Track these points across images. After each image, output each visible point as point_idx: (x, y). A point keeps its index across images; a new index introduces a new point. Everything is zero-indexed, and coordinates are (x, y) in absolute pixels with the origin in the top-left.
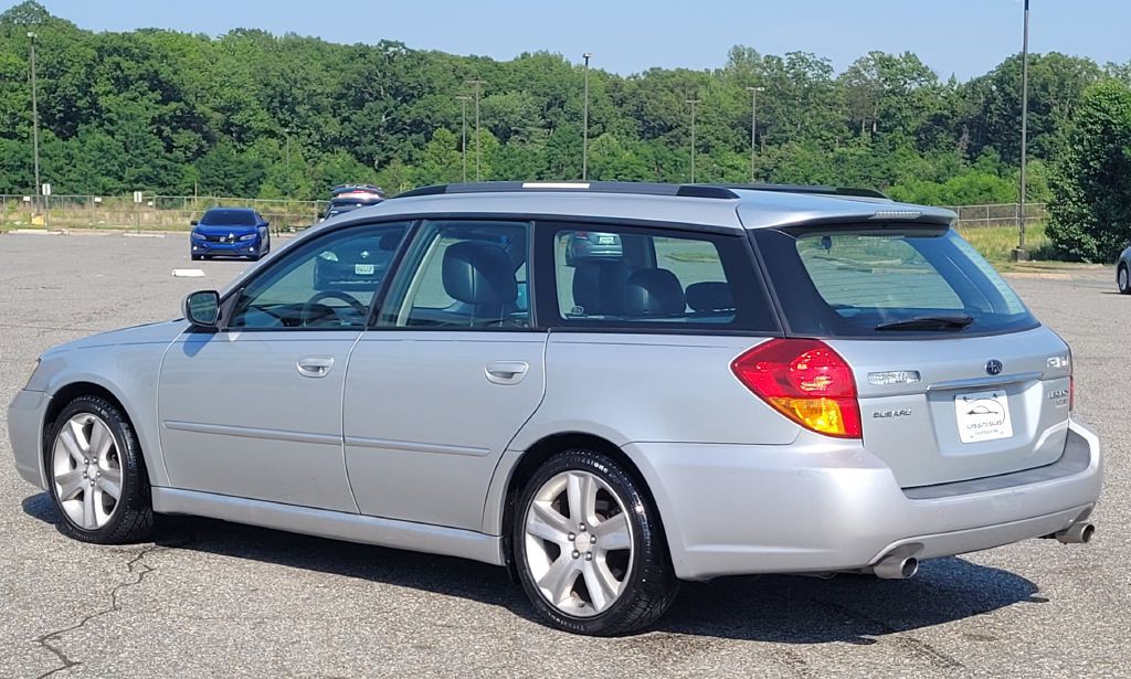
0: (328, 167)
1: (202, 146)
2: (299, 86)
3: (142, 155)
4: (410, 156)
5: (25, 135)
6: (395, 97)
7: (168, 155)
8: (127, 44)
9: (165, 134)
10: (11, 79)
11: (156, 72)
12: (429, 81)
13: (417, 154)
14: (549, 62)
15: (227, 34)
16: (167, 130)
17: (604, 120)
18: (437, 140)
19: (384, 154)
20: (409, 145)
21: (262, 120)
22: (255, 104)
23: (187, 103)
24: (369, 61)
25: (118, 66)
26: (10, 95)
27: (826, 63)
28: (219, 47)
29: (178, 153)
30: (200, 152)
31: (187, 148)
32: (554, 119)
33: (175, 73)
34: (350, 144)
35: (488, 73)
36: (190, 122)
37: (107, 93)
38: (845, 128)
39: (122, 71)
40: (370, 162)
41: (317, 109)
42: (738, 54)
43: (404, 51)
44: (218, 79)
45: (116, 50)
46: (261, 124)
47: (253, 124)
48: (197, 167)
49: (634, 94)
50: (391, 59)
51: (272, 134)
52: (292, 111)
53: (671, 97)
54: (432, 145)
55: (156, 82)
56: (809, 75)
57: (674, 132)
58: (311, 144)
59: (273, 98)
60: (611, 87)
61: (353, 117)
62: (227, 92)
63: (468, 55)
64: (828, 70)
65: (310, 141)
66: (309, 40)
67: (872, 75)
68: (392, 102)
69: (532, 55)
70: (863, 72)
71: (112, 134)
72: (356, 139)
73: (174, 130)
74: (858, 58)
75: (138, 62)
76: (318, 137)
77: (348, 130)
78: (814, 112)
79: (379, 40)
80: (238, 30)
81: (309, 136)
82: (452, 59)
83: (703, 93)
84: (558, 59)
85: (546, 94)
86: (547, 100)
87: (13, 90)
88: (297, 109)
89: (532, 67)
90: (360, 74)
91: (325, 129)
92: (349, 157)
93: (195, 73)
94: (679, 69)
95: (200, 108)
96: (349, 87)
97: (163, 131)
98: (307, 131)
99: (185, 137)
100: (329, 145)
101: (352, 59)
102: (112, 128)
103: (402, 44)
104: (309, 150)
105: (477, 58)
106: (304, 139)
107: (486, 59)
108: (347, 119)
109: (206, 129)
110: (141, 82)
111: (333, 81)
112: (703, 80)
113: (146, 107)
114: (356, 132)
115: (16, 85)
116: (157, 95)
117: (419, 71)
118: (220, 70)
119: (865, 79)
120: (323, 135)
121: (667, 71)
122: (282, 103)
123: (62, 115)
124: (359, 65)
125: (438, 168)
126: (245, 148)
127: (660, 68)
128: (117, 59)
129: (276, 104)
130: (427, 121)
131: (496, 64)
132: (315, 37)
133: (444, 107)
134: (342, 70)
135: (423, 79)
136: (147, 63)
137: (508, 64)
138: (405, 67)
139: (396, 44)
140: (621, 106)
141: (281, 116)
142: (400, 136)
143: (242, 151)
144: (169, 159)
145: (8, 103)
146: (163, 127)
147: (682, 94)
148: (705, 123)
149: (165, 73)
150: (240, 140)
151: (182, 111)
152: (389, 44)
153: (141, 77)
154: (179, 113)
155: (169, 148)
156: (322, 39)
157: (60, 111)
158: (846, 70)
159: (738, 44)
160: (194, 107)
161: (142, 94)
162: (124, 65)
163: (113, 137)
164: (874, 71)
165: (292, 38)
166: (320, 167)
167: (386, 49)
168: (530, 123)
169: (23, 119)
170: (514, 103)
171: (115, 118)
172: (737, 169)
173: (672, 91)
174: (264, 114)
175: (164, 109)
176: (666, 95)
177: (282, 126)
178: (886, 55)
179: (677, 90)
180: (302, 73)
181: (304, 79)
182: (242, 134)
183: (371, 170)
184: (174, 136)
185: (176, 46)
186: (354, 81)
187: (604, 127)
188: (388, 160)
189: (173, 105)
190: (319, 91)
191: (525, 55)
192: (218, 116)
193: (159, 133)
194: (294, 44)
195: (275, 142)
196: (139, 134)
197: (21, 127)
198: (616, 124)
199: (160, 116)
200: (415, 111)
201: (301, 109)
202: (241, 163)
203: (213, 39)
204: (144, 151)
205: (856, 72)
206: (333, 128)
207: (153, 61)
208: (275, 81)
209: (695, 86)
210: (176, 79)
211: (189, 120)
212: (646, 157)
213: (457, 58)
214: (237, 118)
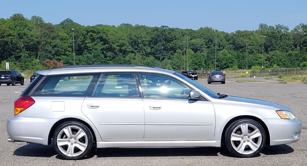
0: (148, 61)
1: (114, 56)
2: (139, 39)
3: (99, 59)
4: (170, 57)
5: (68, 55)
6: (165, 41)
7: (105, 58)
8: (94, 29)
9: (104, 53)
10: (64, 40)
11: (102, 36)
12: (175, 36)
13: (172, 56)
14: (208, 30)
15: (120, 25)
16: (105, 52)
17: (224, 45)
18: (177, 52)
19: (162, 57)
20: (169, 54)
21: (130, 48)
22: (128, 44)
23: (110, 45)
24: (159, 32)
25: (92, 35)
26: (64, 44)
27: (287, 28)
28: (118, 29)
29: (108, 58)
30: (114, 58)
31: (110, 57)
32: (210, 45)
33: (107, 37)
34: (153, 54)
35: (191, 33)
36: (111, 50)
37: (89, 43)
38: (293, 46)
39: (93, 37)
40: (159, 59)
41: (145, 45)
42: (261, 26)
43: (168, 29)
44: (118, 37)
45: (91, 31)
46: (129, 50)
47: (127, 50)
48: (113, 62)
49: (232, 38)
50: (164, 31)
51: (132, 52)
52: (138, 46)
53: (243, 38)
54: (176, 54)
55: (102, 39)
56: (282, 31)
57: (244, 48)
58: (143, 55)
59: (132, 42)
60: (226, 36)
61: (155, 47)
62: (120, 41)
63: (185, 29)
64: (288, 29)
65: (143, 54)
66: (142, 26)
67: (301, 30)
68: (165, 42)
69: (203, 28)
70: (298, 30)
71: (91, 53)
72: (155, 53)
73: (107, 52)
74: (296, 26)
75: (97, 34)
76: (145, 53)
77: (153, 50)
78: (284, 42)
79: (161, 26)
80: (123, 24)
81: (142, 52)
82: (181, 30)
83: (252, 37)
84: (211, 29)
85: (207, 39)
86: (207, 40)
87: (65, 43)
88: (139, 45)
89: (203, 31)
90: (156, 35)
91: (146, 50)
92: (154, 58)
93: (112, 36)
94: (245, 31)
95: (113, 46)
96: (153, 39)
97: (104, 52)
98: (142, 51)
99: (109, 54)
100: (147, 55)
101: (154, 31)
102: (91, 52)
103: (167, 27)
104: (142, 56)
105: (188, 29)
106: (141, 53)
107: (191, 30)
108: (153, 47)
109: (115, 51)
110: (98, 39)
111: (149, 37)
112: (252, 33)
113: (100, 46)
114: (155, 51)
115: (66, 41)
116: (102, 43)
117: (172, 34)
118: (119, 35)
119: (298, 32)
120: (146, 52)
121: (242, 31)
122: (135, 44)
123: (77, 49)
124: (156, 32)
125: (177, 60)
126: (125, 56)
127: (240, 31)
128: (92, 33)
129: (133, 44)
130: (174, 47)
131: (193, 31)
132: (144, 25)
133: (179, 43)
134: (151, 34)
135: (173, 36)
136: (99, 34)
137: (197, 31)
138: (168, 33)
139: (166, 27)
140: (228, 41)
141: (135, 47)
142: (167, 52)
143: (125, 57)
144: (106, 60)
145: (63, 46)
146: (104, 51)
147: (246, 37)
148: (252, 46)
149: (104, 36)
150: (124, 54)
151: (109, 47)
152: (164, 27)
153: (98, 38)
154: (108, 47)
155: (106, 57)
156: (146, 26)
157: (77, 48)
158: (293, 29)
159: (261, 23)
160: (112, 46)
161: (98, 42)
162: (94, 35)
163: (91, 54)
164: (301, 29)
165: (137, 26)
166: (146, 61)
167: (163, 28)
168: (203, 47)
169: (67, 50)
170: (198, 42)
171: (92, 49)
172: (260, 58)
173: (243, 37)
174: (130, 47)
175: (104, 46)
176: (241, 38)
177: (135, 50)
178: (305, 25)
179: (245, 36)
180: (140, 35)
181: (141, 37)
182: (124, 53)
183: (159, 61)
184: (107, 54)
185: (107, 29)
186: (155, 37)
187: (224, 48)
188: (164, 58)
189: (106, 45)
190: (145, 40)
191: (201, 28)
192: (118, 48)
193: (103, 53)
194: (138, 27)
195: (133, 54)
196: (98, 53)
197: (67, 52)
198: (227, 47)
199: (103, 48)
200: (171, 45)
201: (140, 45)
202: (124, 60)
203: (116, 26)
204: (99, 58)
205: (296, 30)
206: (149, 50)
207: (101, 34)
208: (133, 38)
209: (250, 35)
210: (107, 38)
211: (111, 49)
212: (235, 56)
213: (182, 30)
214: (123, 48)
